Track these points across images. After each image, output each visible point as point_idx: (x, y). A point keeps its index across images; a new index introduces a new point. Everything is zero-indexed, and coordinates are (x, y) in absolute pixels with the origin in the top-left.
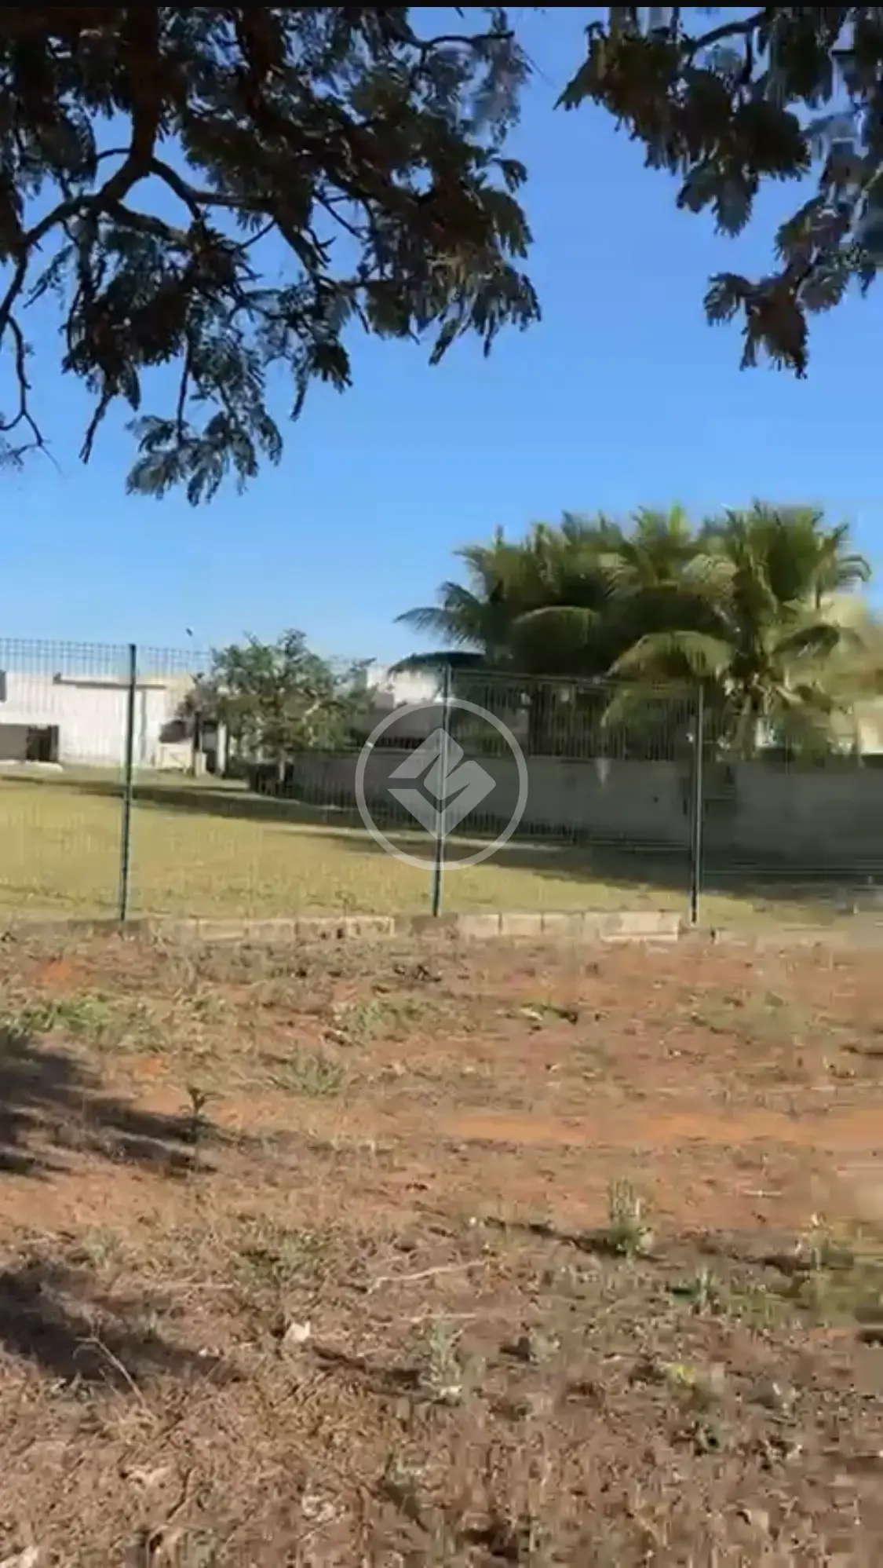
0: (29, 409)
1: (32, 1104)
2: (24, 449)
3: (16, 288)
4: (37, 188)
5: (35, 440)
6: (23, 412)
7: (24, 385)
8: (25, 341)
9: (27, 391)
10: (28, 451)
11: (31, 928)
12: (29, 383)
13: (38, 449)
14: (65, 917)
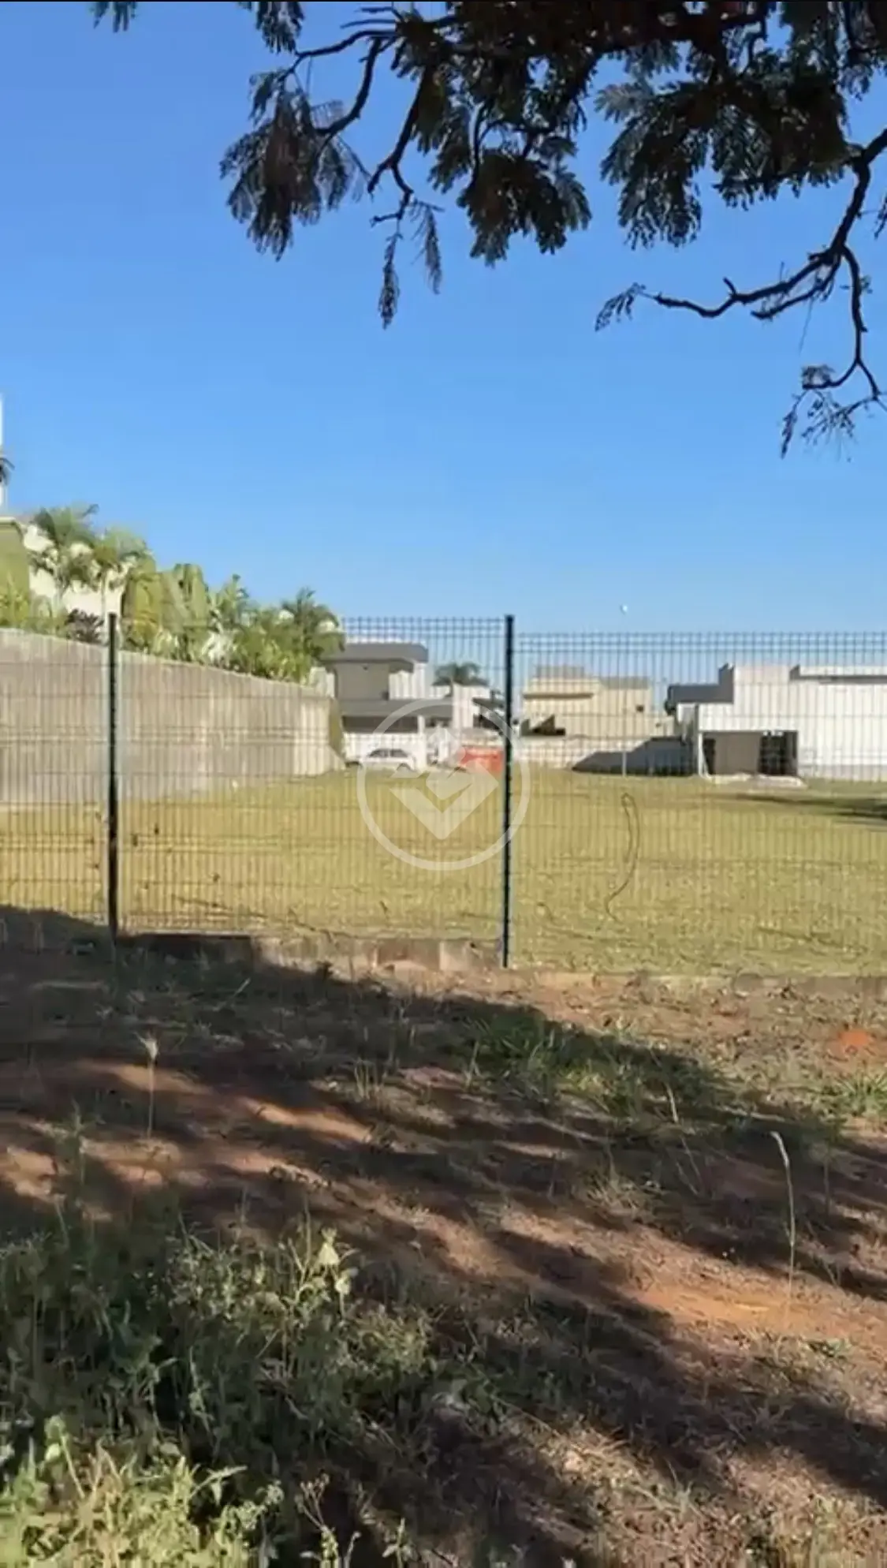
0: (863, 357)
1: (864, 1209)
2: (855, 407)
3: (854, 211)
4: (865, 85)
5: (870, 393)
6: (858, 361)
7: (860, 328)
8: (861, 275)
9: (863, 335)
10: (860, 408)
11: (811, 983)
12: (865, 325)
13: (872, 405)
14: (849, 971)
